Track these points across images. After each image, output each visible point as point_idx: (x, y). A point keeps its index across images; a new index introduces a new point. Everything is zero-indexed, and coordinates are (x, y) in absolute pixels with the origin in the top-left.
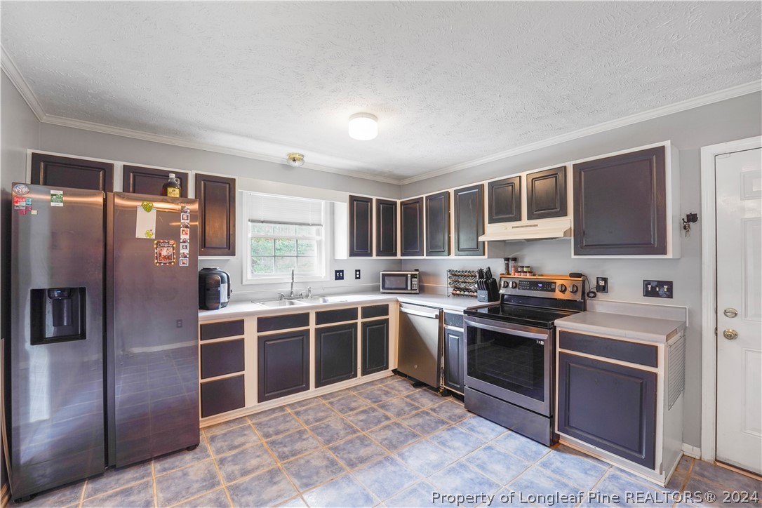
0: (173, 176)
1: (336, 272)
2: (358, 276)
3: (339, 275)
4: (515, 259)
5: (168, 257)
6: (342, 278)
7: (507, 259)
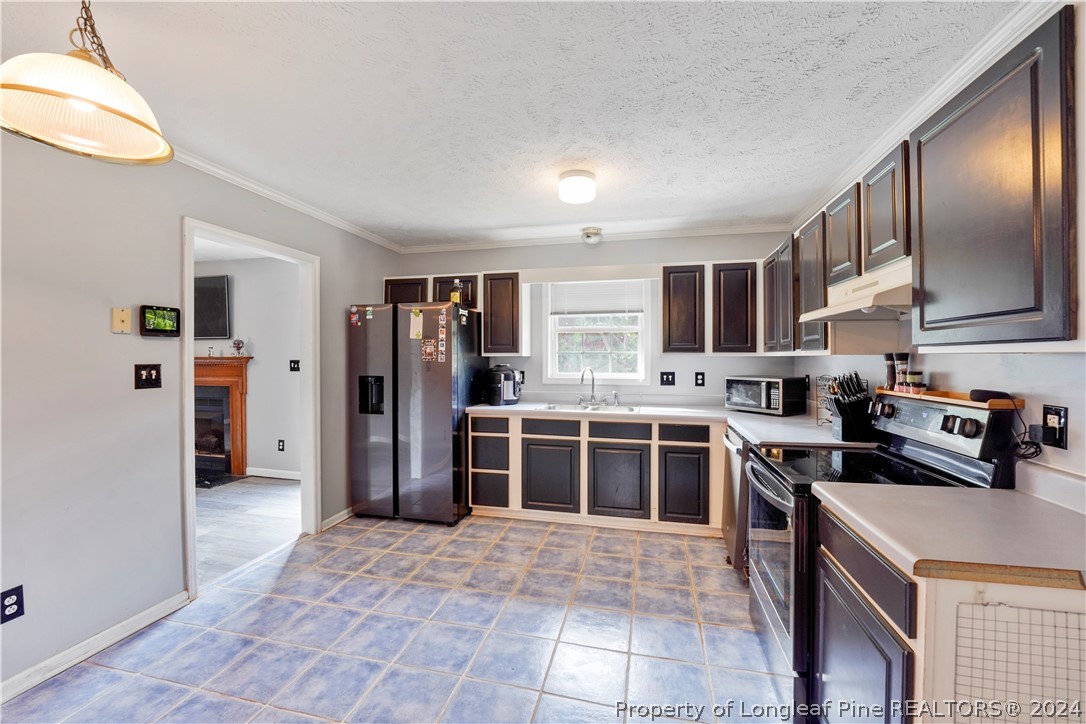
0: (457, 281)
1: (663, 374)
2: (700, 382)
3: (668, 378)
4: (903, 357)
5: (431, 354)
6: (672, 383)
7: (889, 357)
